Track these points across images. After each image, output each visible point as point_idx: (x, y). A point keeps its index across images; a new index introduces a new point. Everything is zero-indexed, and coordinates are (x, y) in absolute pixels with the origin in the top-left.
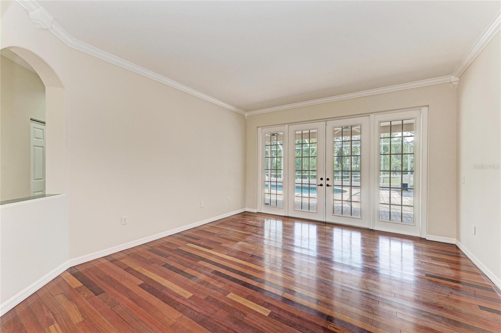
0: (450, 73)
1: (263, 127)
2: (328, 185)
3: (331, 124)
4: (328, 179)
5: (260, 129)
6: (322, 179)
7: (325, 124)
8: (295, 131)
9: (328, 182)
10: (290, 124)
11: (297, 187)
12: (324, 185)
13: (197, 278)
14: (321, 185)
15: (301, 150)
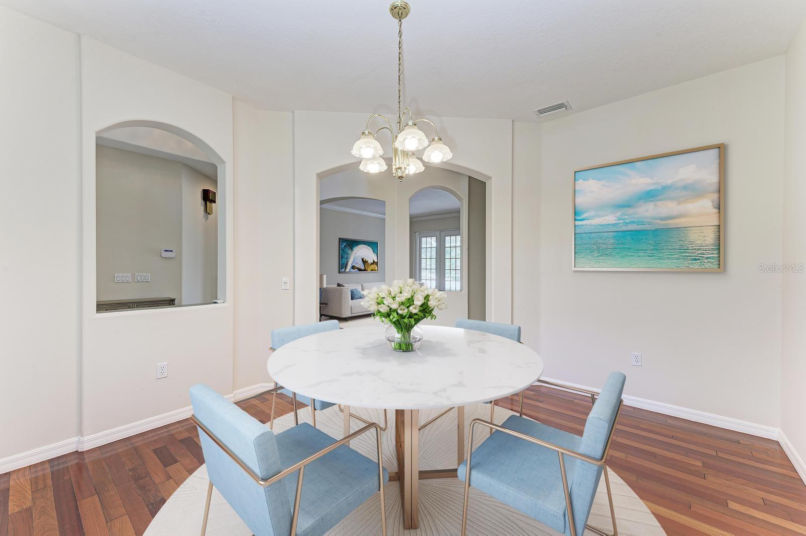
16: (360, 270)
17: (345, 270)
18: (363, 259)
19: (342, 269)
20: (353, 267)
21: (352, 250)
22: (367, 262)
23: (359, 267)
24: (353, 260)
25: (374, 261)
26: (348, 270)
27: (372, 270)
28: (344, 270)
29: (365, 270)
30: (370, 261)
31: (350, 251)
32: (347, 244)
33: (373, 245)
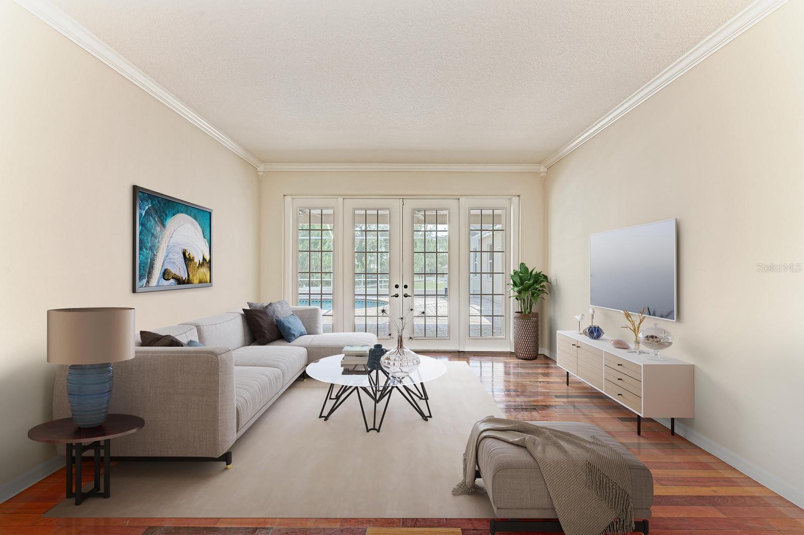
0: (540, 163)
1: (294, 197)
2: (406, 296)
3: (410, 204)
4: (406, 287)
5: (288, 199)
6: (397, 286)
7: (401, 203)
8: (355, 209)
9: (406, 291)
10: (345, 197)
11: (360, 301)
12: (401, 295)
13: (267, 529)
14: (397, 296)
15: (364, 241)
16: (179, 281)
17: (148, 282)
18: (184, 254)
19: (141, 279)
20: (166, 275)
21: (164, 226)
22: (193, 260)
23: (178, 274)
24: (165, 254)
25: (204, 259)
26: (154, 282)
27: (201, 282)
28: (145, 281)
29: (188, 282)
30: (198, 259)
31: (158, 229)
32: (153, 206)
33: (203, 216)
